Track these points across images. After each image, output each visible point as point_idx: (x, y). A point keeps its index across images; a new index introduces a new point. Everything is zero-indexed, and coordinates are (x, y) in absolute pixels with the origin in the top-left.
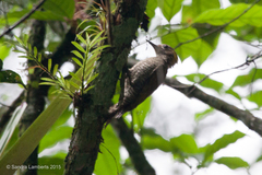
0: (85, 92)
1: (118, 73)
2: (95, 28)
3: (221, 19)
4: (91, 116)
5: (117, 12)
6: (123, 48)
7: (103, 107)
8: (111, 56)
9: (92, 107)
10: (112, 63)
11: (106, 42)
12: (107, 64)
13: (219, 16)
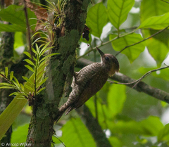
0: (38, 93)
1: (65, 76)
2: (45, 40)
3: (162, 24)
4: (43, 113)
5: (62, 25)
6: (68, 56)
7: (53, 105)
8: (58, 63)
9: (44, 105)
10: (59, 68)
11: (53, 51)
12: (55, 69)
13: (160, 22)
